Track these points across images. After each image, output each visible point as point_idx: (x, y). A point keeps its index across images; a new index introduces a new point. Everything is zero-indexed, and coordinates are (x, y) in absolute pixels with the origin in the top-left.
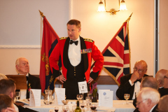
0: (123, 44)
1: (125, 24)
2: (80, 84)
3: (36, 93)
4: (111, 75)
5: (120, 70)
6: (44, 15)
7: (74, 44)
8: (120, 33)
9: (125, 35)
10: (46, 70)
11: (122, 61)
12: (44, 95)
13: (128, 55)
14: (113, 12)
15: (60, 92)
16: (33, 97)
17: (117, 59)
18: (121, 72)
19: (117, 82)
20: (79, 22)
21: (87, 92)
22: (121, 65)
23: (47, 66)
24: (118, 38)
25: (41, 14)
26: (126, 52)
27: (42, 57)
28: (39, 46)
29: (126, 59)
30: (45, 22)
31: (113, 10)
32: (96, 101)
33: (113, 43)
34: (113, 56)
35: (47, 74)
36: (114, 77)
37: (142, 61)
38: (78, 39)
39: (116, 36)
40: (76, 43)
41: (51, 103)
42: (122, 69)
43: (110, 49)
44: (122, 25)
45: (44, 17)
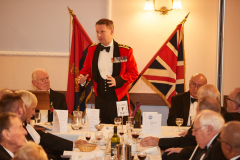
0: (176, 53)
1: (180, 27)
2: (119, 104)
4: (159, 93)
6: (74, 13)
8: (173, 39)
9: (178, 42)
10: (75, 85)
11: (174, 76)
12: (71, 118)
13: (183, 68)
14: (164, 11)
15: (93, 114)
17: (168, 72)
18: (173, 89)
19: (167, 102)
20: (111, 22)
21: (127, 114)
22: (173, 81)
24: (169, 45)
25: (71, 12)
26: (180, 63)
27: (70, 68)
28: (68, 53)
29: (180, 72)
30: (76, 23)
31: (164, 8)
32: (139, 127)
33: (164, 52)
34: (163, 68)
35: (77, 91)
36: (163, 96)
37: (200, 75)
39: (166, 43)
40: (108, 49)
41: (80, 128)
42: (174, 85)
43: (159, 59)
44: (175, 28)
45: (74, 16)
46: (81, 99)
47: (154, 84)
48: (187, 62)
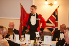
0: (55, 18)
1: (56, 10)
2: (37, 33)
3: (17, 36)
5: (53, 29)
6: (22, 5)
7: (33, 16)
8: (54, 14)
9: (56, 14)
10: (22, 28)
11: (54, 26)
13: (57, 23)
14: (51, 5)
16: (15, 38)
17: (52, 24)
19: (52, 34)
20: (36, 7)
21: (39, 36)
22: (54, 27)
23: (22, 26)
24: (53, 15)
25: (21, 4)
26: (56, 22)
27: (20, 23)
28: (19, 18)
29: (56, 24)
30: (22, 8)
31: (51, 4)
32: (43, 41)
33: (51, 18)
35: (22, 30)
36: (51, 32)
37: (63, 24)
38: (35, 14)
39: (52, 15)
42: (54, 29)
43: (49, 20)
44: (55, 10)
45: (22, 6)
46: (24, 33)
47: (48, 28)
48: (59, 21)
